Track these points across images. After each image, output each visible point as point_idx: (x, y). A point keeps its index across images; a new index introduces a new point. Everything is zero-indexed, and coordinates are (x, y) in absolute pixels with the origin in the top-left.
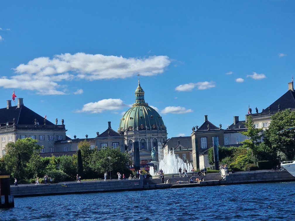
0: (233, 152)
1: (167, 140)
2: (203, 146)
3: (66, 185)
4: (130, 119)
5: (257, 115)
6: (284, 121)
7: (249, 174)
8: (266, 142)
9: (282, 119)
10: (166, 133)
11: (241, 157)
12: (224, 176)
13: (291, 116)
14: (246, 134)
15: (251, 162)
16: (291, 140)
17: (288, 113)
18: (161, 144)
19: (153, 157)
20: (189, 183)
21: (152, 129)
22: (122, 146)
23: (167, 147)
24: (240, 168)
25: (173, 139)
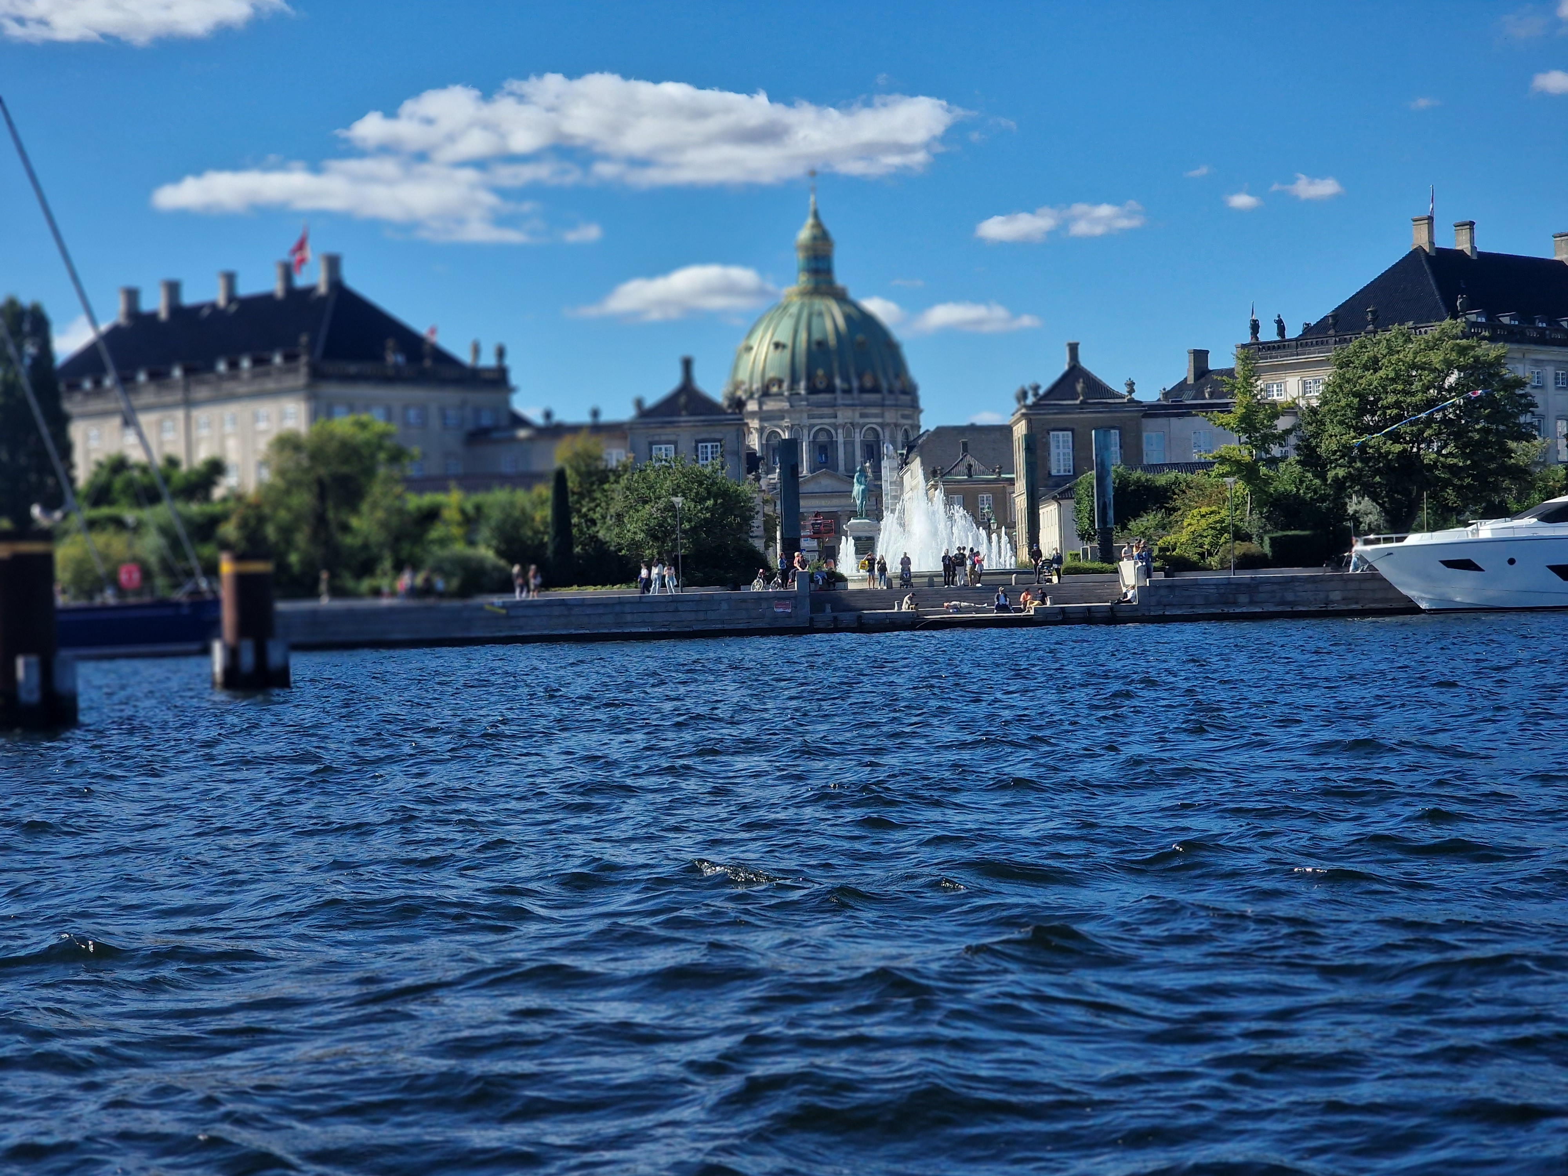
0: (1175, 494)
1: (920, 436)
2: (1059, 465)
3: (504, 606)
4: (772, 347)
5: (1281, 345)
6: (1381, 373)
7: (1229, 583)
8: (1306, 456)
9: (1374, 365)
10: (914, 406)
11: (1203, 516)
12: (1133, 587)
13: (1411, 356)
14: (1228, 424)
15: (1240, 536)
16: (1405, 450)
17: (1400, 341)
18: (896, 449)
19: (858, 502)
20: (991, 611)
21: (863, 390)
22: (737, 453)
23: (916, 466)
24: (1196, 558)
25: (941, 432)
